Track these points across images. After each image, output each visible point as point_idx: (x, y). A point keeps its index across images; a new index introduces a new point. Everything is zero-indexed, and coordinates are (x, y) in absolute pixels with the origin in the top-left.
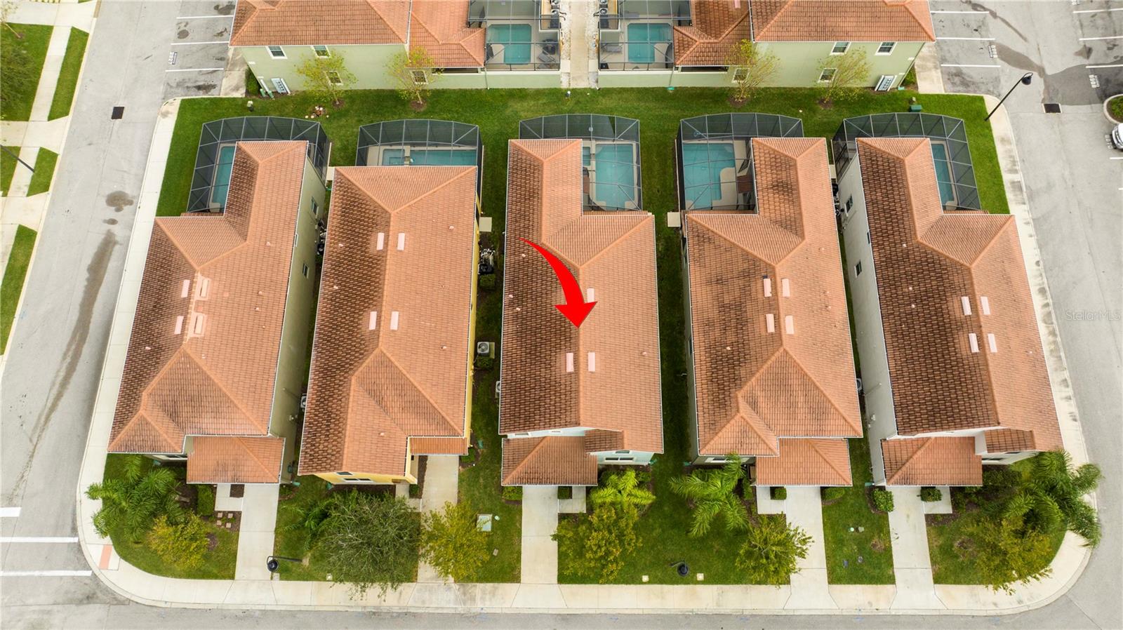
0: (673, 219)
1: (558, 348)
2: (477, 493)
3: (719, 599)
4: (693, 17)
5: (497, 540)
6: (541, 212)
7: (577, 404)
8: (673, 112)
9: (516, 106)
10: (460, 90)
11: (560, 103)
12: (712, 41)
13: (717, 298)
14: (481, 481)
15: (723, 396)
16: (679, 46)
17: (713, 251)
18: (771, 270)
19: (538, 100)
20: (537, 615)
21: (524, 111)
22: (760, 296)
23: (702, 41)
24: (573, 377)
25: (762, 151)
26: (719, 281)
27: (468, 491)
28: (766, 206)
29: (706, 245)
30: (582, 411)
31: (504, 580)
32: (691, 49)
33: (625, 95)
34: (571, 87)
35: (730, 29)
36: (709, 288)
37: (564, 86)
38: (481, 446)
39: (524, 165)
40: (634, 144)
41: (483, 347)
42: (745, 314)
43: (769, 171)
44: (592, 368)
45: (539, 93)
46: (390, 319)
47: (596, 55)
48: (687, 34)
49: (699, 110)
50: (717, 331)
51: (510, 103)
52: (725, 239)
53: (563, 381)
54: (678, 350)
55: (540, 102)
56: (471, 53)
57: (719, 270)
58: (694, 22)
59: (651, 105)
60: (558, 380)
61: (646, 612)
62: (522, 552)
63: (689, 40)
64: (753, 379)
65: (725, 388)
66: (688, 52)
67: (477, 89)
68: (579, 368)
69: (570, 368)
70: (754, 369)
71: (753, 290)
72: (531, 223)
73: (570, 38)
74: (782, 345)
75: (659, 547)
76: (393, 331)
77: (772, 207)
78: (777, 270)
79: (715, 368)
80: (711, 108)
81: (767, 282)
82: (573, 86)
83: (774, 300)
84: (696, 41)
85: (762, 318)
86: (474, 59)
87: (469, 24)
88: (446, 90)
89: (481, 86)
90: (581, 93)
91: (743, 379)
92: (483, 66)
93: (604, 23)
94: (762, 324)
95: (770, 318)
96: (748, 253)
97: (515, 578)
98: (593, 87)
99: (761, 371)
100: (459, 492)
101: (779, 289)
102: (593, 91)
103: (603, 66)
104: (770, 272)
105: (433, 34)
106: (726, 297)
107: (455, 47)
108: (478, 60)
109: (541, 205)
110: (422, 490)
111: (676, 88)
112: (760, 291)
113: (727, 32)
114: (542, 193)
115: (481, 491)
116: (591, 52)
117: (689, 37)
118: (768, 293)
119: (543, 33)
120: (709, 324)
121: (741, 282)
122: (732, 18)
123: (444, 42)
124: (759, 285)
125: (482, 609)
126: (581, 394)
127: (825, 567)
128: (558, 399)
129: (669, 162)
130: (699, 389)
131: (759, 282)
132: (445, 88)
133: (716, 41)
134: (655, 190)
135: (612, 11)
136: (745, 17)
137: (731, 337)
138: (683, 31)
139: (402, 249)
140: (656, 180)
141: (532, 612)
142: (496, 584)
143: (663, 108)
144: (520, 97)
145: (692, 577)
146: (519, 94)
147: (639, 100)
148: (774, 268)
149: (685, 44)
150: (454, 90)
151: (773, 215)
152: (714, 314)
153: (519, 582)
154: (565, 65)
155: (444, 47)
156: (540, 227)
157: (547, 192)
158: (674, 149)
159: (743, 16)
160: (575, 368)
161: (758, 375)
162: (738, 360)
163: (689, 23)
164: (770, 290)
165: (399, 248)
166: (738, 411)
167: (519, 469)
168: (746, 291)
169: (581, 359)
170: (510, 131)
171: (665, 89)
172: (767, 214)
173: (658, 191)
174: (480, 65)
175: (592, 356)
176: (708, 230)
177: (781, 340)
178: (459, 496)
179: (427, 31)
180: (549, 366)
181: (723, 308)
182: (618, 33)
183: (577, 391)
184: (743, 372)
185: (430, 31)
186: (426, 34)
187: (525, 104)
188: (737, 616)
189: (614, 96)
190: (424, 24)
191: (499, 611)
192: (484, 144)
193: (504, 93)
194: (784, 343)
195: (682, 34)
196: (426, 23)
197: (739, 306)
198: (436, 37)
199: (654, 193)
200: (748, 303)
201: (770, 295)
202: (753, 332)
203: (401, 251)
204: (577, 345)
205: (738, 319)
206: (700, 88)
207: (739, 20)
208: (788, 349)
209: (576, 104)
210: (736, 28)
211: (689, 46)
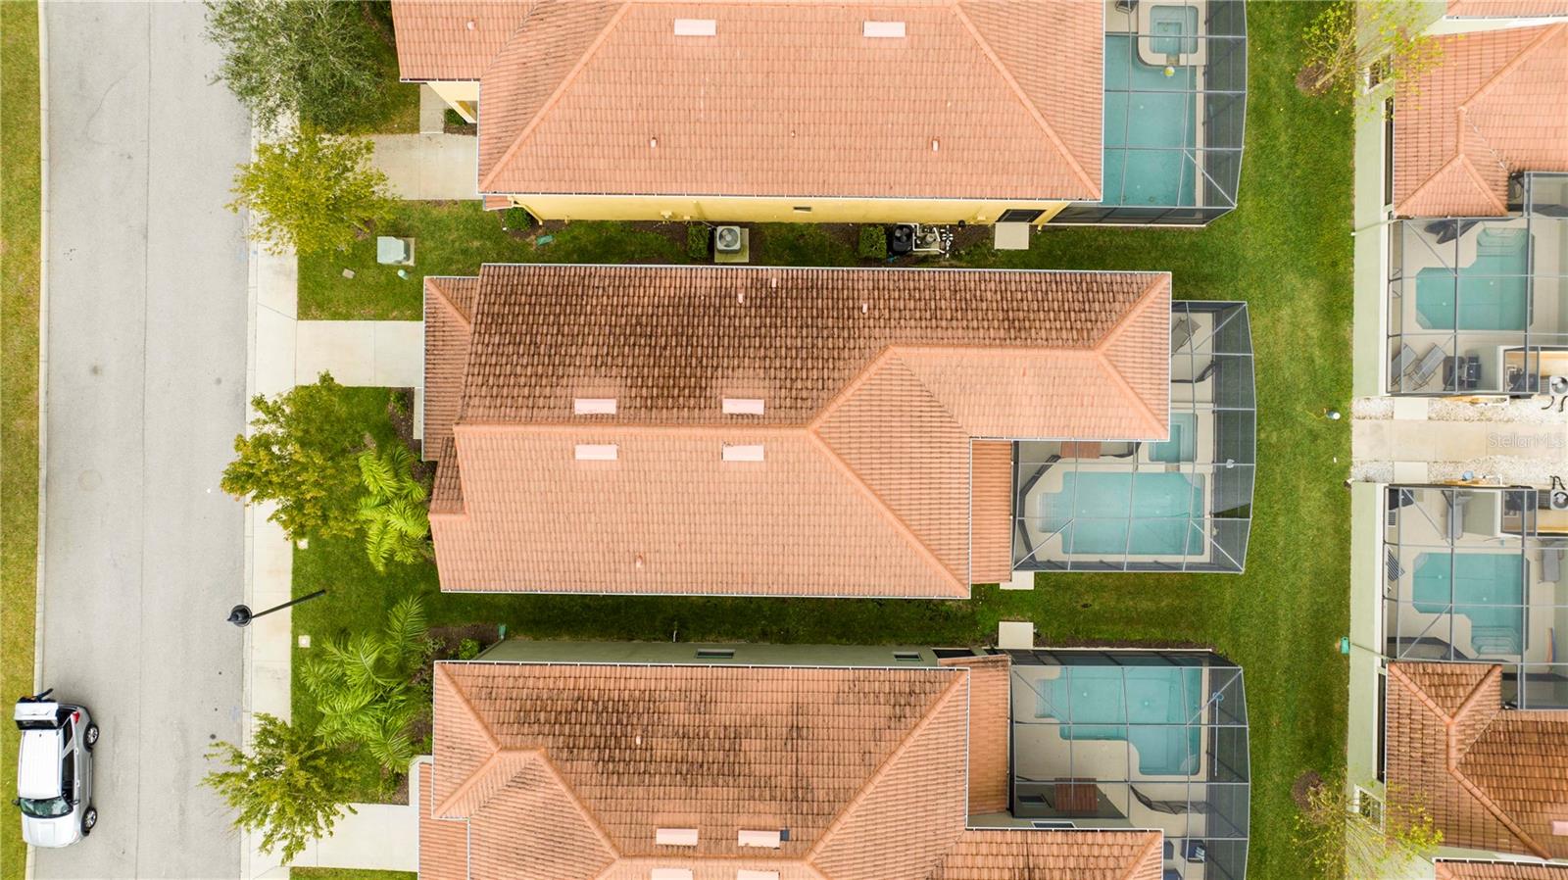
0: (1017, 634)
1: (636, 381)
2: (455, 235)
3: (269, 671)
4: (1526, 715)
5: (370, 276)
6: (968, 346)
7: (502, 420)
8: (1284, 647)
9: (1307, 298)
10: (1352, 171)
11: (1313, 396)
12: (1454, 753)
13: (759, 725)
14: (476, 244)
15: (542, 720)
16: (1441, 675)
17: (869, 723)
18: (799, 852)
19: (1322, 347)
20: (244, 350)
21: (1295, 314)
22: (744, 820)
23: (1453, 730)
24: (562, 412)
25: (1126, 851)
26: (796, 732)
27: (456, 219)
28: (984, 849)
29: (888, 710)
30: (485, 429)
31: (303, 288)
32: (1431, 703)
33: (1330, 542)
34: (1354, 422)
35: (1485, 800)
36: (784, 708)
37: (1358, 406)
38: (542, 241)
39: (1097, 306)
40: (1206, 558)
41: (729, 238)
42: (710, 783)
43: (1072, 863)
44: (584, 453)
45: (1340, 349)
46: (697, 17)
47: (1441, 480)
48: (1477, 697)
49: (1289, 706)
50: (686, 719)
51: (1314, 284)
52: (892, 753)
53: (558, 391)
54: (728, 626)
55: (1317, 352)
56: (1430, 184)
57: (823, 733)
58: (1512, 715)
59: (1304, 598)
60: (564, 381)
61: (248, 541)
62: (349, 322)
63: (1458, 701)
64: (561, 787)
65: (557, 726)
66: (1422, 696)
67: (1353, 208)
68: (580, 424)
69: (582, 407)
70: (585, 791)
71: (761, 806)
72: (944, 323)
73: (1490, 420)
74: (624, 856)
75: (356, 570)
76: (672, 26)
77: (979, 861)
78: (796, 864)
79: (605, 708)
80: (1293, 732)
81: (772, 840)
82: (1357, 427)
83: (729, 850)
84: (1453, 717)
85: (693, 818)
86: (1415, 192)
87: (1516, 177)
88: (1353, 138)
89: (1360, 217)
90: (1339, 444)
91: (569, 764)
92: (1395, 214)
93: (1519, 500)
94: (679, 818)
95: (690, 838)
96: (848, 801)
97: (305, 311)
98: (1352, 470)
99: (576, 805)
100: (455, 203)
101: (751, 864)
102: (1345, 470)
103: (1397, 496)
104: (792, 845)
105: (1489, 89)
106: (758, 744)
107: (1449, 143)
108: (1411, 202)
109: (978, 346)
110: (459, 133)
111: (1347, 657)
112: (755, 821)
113: (1478, 793)
114: (1016, 347)
115: (457, 244)
116: (1449, 469)
117: (1467, 700)
118: (746, 838)
119: (1495, 355)
120: (704, 702)
121: (784, 781)
122: (1523, 809)
123: (1463, 117)
124: (770, 820)
125: (256, 253)
126: (520, 429)
127: (320, 866)
128: (523, 380)
129: (1157, 633)
130: (568, 671)
131: (778, 822)
132: (1357, 136)
133: (1453, 763)
134: (1088, 599)
135: (1548, 520)
136: (1522, 841)
137: (663, 747)
138: (1484, 687)
139: (867, 33)
140: (1113, 603)
141: (249, 342)
142: (295, 276)
143: (1294, 626)
144: (1330, 305)
145: (303, 627)
146: (1337, 303)
147: (1317, 574)
148: (802, 857)
149: (1444, 689)
150: (1352, 157)
151: (959, 861)
152: (725, 714)
153: (299, 318)
154: (1413, 409)
155: (1449, 118)
156: (929, 342)
157: (1016, 358)
158: (1188, 644)
159: (1523, 835)
160: (581, 416)
161: (570, 797)
162: (612, 759)
163: (1509, 703)
164: (752, 844)
165: (868, 25)
166: (505, 749)
167: (450, 309)
168: (763, 789)
169: (597, 431)
170: (1243, 284)
171: (1344, 631)
172: (963, 849)
173: (1085, 606)
174: (1398, 207)
175: (608, 453)
176: (922, 717)
177: (635, 856)
178: (447, 202)
179: (1497, 73)
180: (599, 364)
181: (734, 736)
182: (1491, 532)
183: (530, 421)
184: (584, 766)
185: (1499, 79)
186: (1488, 71)
187: (1312, 318)
188: (240, 701)
189: (1327, 519)
190: (1518, 63)
191: (251, 283)
192: (1210, 228)
193: (1341, 268)
194: (627, 862)
195: (1478, 685)
196: (1523, 68)
197: (729, 772)
198: (1480, 97)
199: (1079, 595)
200: (733, 792)
201: (742, 842)
202: (667, 797)
203: (862, 30)
204: (631, 422)
205: (702, 766)
206: (1345, 712)
207: (1513, 827)
208: (614, 867)
209: (1311, 431)
210: (1488, 816)
211: (1442, 699)
